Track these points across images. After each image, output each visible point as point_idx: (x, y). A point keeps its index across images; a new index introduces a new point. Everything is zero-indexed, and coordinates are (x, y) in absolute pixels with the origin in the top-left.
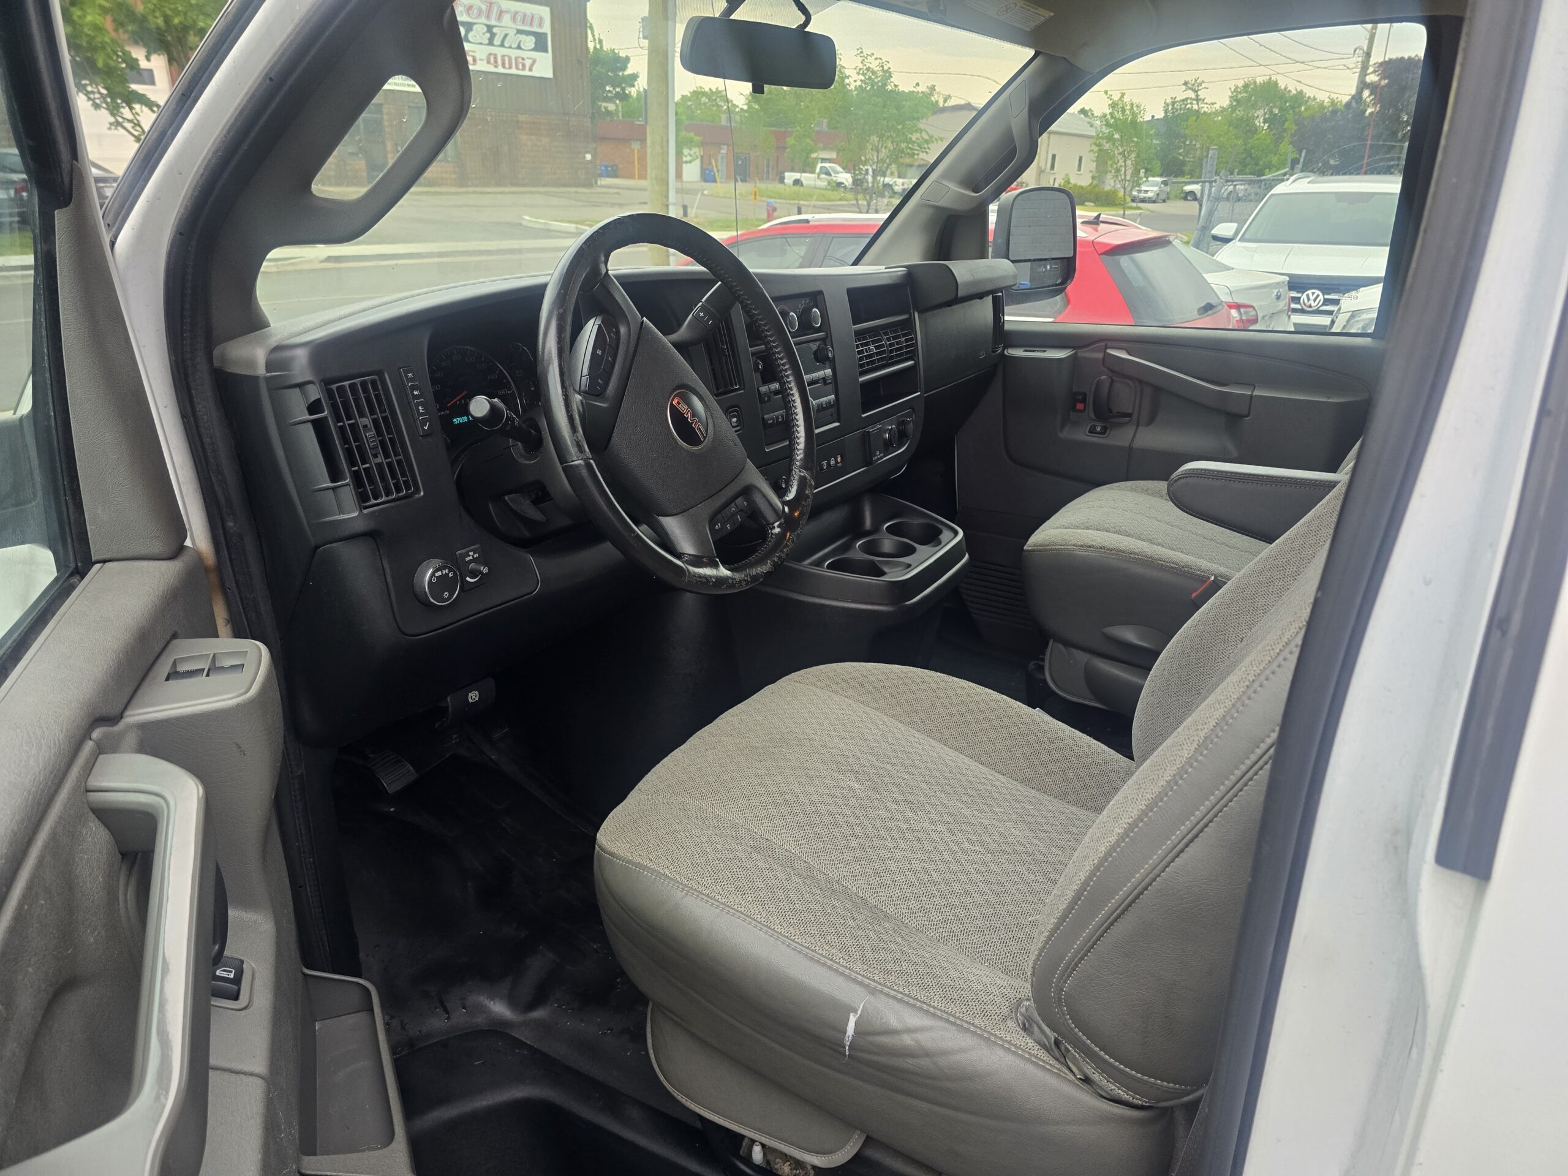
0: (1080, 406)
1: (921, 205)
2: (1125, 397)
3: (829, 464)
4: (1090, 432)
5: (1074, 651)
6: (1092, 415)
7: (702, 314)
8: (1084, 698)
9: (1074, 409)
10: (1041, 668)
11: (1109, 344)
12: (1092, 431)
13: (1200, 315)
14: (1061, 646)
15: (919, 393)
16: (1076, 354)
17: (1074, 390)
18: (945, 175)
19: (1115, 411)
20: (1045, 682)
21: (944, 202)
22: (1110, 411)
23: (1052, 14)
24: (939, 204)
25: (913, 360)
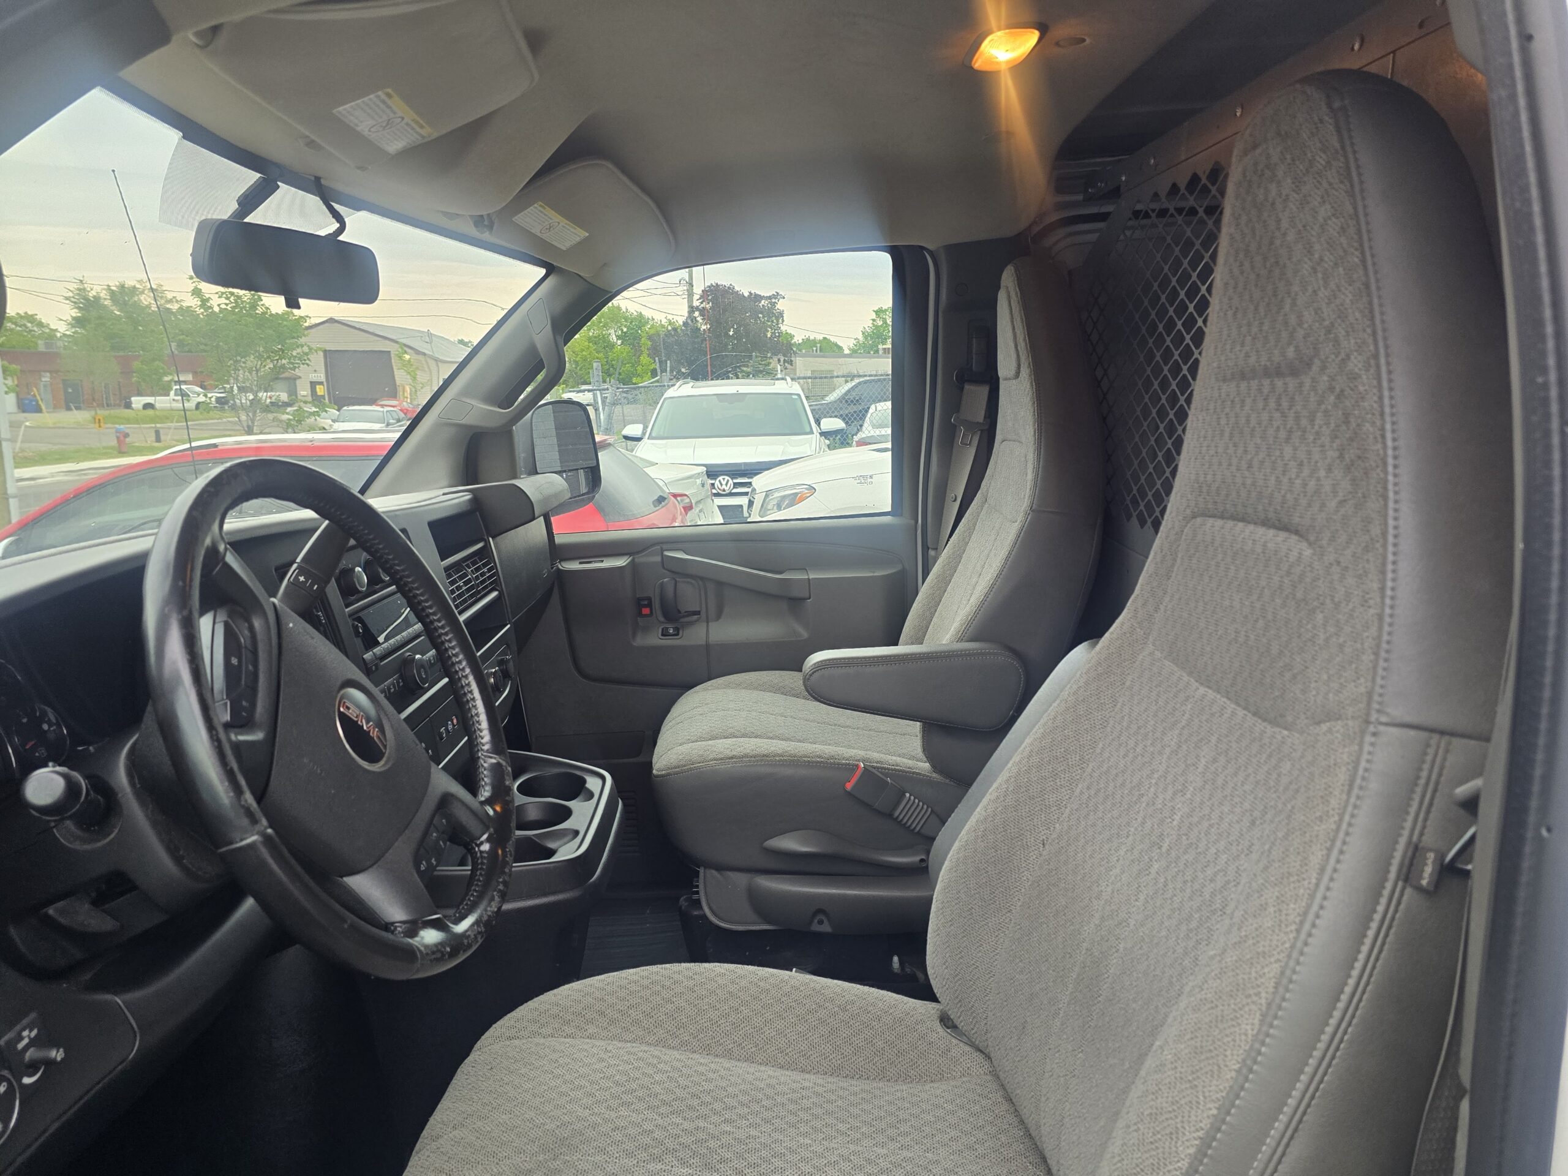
0: (646, 611)
1: (439, 426)
2: (689, 597)
3: (447, 730)
4: (663, 635)
6: (662, 619)
7: (302, 579)
8: (754, 923)
9: (640, 614)
11: (665, 547)
12: (665, 633)
13: (655, 506)
14: (714, 872)
15: (509, 626)
16: (633, 560)
17: (638, 596)
18: (466, 392)
19: (683, 611)
21: (470, 419)
22: (679, 612)
23: (587, 234)
24: (463, 422)
25: (497, 590)
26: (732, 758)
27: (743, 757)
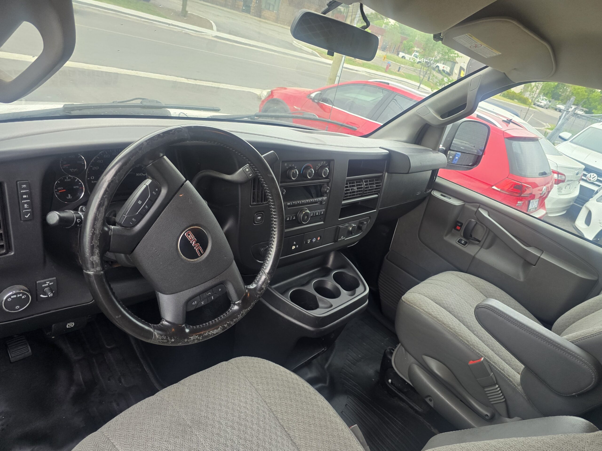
0: (458, 228)
1: (415, 115)
2: (479, 233)
3: (311, 241)
4: (458, 242)
5: (408, 354)
6: (462, 234)
7: (247, 170)
9: (455, 228)
10: (391, 354)
11: (481, 206)
12: (460, 242)
13: (539, 175)
14: (403, 349)
15: (375, 210)
16: (464, 205)
17: (458, 220)
18: (431, 105)
19: (473, 237)
20: (390, 360)
21: (426, 118)
22: (471, 236)
23: (500, 54)
24: (423, 117)
25: (378, 195)
26: (429, 314)
27: (435, 317)
